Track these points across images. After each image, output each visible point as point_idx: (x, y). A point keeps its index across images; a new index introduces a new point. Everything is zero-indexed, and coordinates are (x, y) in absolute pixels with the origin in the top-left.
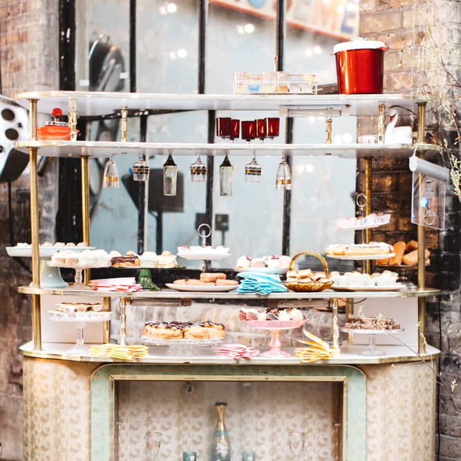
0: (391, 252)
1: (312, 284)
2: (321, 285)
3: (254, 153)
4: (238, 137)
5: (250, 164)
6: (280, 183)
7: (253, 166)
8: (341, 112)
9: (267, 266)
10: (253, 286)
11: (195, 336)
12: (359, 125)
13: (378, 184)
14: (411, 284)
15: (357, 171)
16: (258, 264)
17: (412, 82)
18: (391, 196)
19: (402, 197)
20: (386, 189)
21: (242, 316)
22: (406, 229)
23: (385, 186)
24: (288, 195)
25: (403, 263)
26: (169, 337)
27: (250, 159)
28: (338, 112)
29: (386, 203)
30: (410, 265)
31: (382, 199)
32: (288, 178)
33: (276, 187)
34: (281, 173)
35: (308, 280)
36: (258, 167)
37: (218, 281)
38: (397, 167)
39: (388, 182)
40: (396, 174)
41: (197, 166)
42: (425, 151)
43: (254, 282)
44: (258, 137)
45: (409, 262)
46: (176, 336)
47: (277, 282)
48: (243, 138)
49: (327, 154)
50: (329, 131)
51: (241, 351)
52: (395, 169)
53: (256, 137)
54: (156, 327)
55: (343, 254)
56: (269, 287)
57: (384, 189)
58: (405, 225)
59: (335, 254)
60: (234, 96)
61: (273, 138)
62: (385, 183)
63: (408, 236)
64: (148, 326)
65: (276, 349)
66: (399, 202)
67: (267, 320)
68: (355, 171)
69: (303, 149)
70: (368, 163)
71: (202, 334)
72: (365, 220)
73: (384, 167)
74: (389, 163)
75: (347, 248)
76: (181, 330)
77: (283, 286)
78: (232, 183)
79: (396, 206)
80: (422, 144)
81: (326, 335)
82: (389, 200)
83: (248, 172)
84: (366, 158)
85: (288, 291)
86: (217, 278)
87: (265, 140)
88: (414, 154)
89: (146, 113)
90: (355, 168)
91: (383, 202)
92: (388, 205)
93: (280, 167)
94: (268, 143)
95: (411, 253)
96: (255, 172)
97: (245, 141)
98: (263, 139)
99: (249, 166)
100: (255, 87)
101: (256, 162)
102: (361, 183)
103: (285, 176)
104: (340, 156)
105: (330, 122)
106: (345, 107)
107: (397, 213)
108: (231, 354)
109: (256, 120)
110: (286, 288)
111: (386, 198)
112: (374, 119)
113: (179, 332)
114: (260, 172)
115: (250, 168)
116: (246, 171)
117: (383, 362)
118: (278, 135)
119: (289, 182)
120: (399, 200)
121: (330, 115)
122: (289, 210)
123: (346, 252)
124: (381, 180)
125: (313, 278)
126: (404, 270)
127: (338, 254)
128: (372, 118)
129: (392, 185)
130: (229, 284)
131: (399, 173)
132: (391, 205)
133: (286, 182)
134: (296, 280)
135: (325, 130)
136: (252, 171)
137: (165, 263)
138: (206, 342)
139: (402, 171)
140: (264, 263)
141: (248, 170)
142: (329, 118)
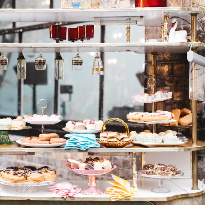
0: (173, 118)
1: (118, 142)
2: (124, 143)
3: (78, 51)
4: (65, 39)
5: (75, 58)
6: (95, 70)
7: (77, 59)
8: (137, 21)
9: (86, 128)
10: (76, 144)
11: (34, 181)
12: (147, 33)
13: (159, 70)
14: (184, 137)
15: (145, 62)
16: (80, 127)
17: (182, 4)
18: (168, 78)
19: (175, 79)
20: (165, 73)
21: (69, 164)
22: (178, 100)
23: (164, 72)
24: (102, 78)
25: (179, 124)
26: (16, 182)
27: (75, 54)
28: (135, 21)
29: (165, 83)
30: (184, 125)
31: (162, 80)
32: (101, 67)
33: (93, 73)
34: (96, 64)
35: (115, 140)
36: (80, 59)
37: (52, 140)
38: (172, 59)
39: (166, 68)
40: (171, 63)
41: (39, 59)
42: (196, 47)
43: (76, 141)
44: (79, 39)
45: (183, 123)
46: (21, 181)
47: (93, 140)
48: (69, 40)
49: (127, 51)
50: (129, 35)
51: (67, 191)
52: (170, 61)
53: (78, 39)
54: (8, 173)
55: (140, 120)
56: (87, 144)
57: (163, 74)
58: (178, 97)
59: (133, 119)
60: (62, 9)
61: (89, 39)
62: (164, 70)
63: (180, 104)
64: (2, 172)
65: (93, 188)
66: (174, 82)
67: (86, 169)
68: (144, 62)
69: (111, 47)
70: (154, 56)
71: (39, 179)
72: (155, 96)
73: (163, 59)
74: (167, 56)
75: (142, 116)
76: (24, 176)
77: (97, 143)
78: (63, 70)
79: (171, 85)
80: (194, 42)
81: (126, 165)
82: (167, 80)
83: (74, 63)
84: (152, 53)
85: (101, 147)
86: (51, 138)
87: (84, 41)
88: (191, 49)
89: (21, 30)
90: (144, 60)
91: (163, 82)
92: (166, 83)
93: (95, 60)
94: (86, 43)
95: (185, 117)
96: (78, 63)
97: (71, 42)
98: (83, 40)
99: (74, 59)
100: (77, 4)
101: (79, 56)
102: (148, 70)
103: (99, 66)
104: (135, 52)
105: (129, 29)
106: (140, 17)
107: (172, 89)
108: (60, 192)
109: (78, 27)
110: (99, 145)
111: (165, 79)
112: (156, 28)
113: (23, 177)
114: (82, 63)
115: (75, 60)
116: (73, 62)
117: (170, 199)
118: (93, 37)
119: (102, 70)
120: (173, 80)
121: (129, 23)
122: (103, 86)
123: (141, 118)
124: (161, 68)
125: (118, 138)
126: (179, 128)
127: (136, 120)
128: (155, 28)
129: (168, 70)
130: (59, 142)
131: (173, 63)
132: (168, 84)
133: (99, 69)
134: (106, 139)
135: (126, 34)
136: (76, 62)
137: (15, 127)
138: (42, 184)
139: (175, 62)
140: (84, 126)
141: (74, 62)
142: (129, 26)
